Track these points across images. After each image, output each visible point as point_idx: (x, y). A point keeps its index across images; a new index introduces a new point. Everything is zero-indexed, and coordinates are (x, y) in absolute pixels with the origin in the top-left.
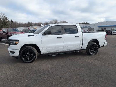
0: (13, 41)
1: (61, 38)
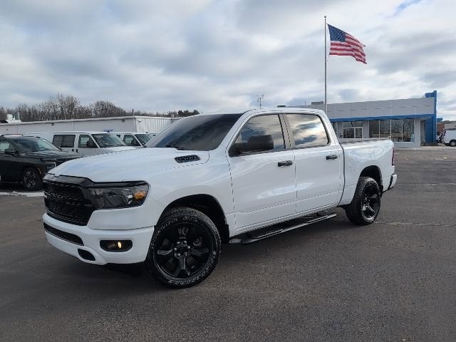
0: (114, 190)
1: (289, 164)
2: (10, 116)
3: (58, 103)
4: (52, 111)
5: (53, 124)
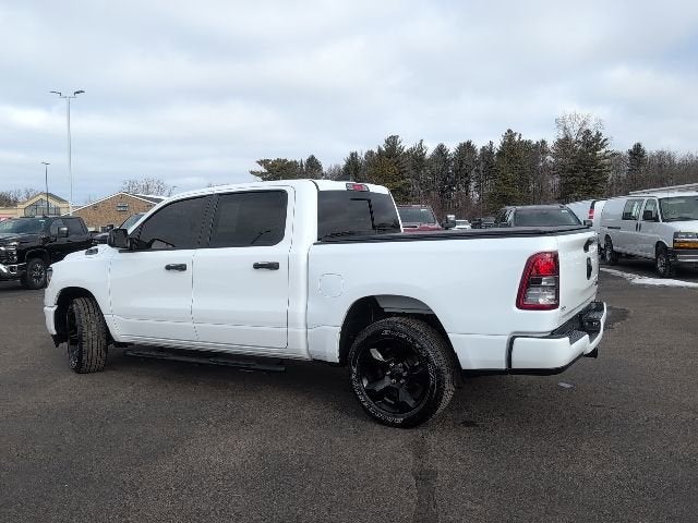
1: (182, 268)
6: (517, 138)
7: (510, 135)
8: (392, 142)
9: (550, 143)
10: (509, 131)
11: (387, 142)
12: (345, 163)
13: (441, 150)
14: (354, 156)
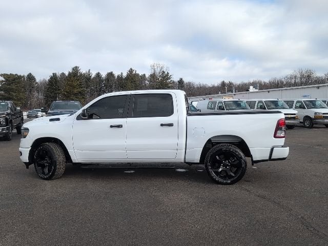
2: (251, 87)
3: (299, 76)
4: (293, 81)
5: (269, 92)
6: (134, 72)
7: (131, 71)
8: (76, 69)
9: (147, 76)
10: (131, 69)
11: (73, 69)
12: (49, 78)
13: (98, 75)
14: (54, 75)
